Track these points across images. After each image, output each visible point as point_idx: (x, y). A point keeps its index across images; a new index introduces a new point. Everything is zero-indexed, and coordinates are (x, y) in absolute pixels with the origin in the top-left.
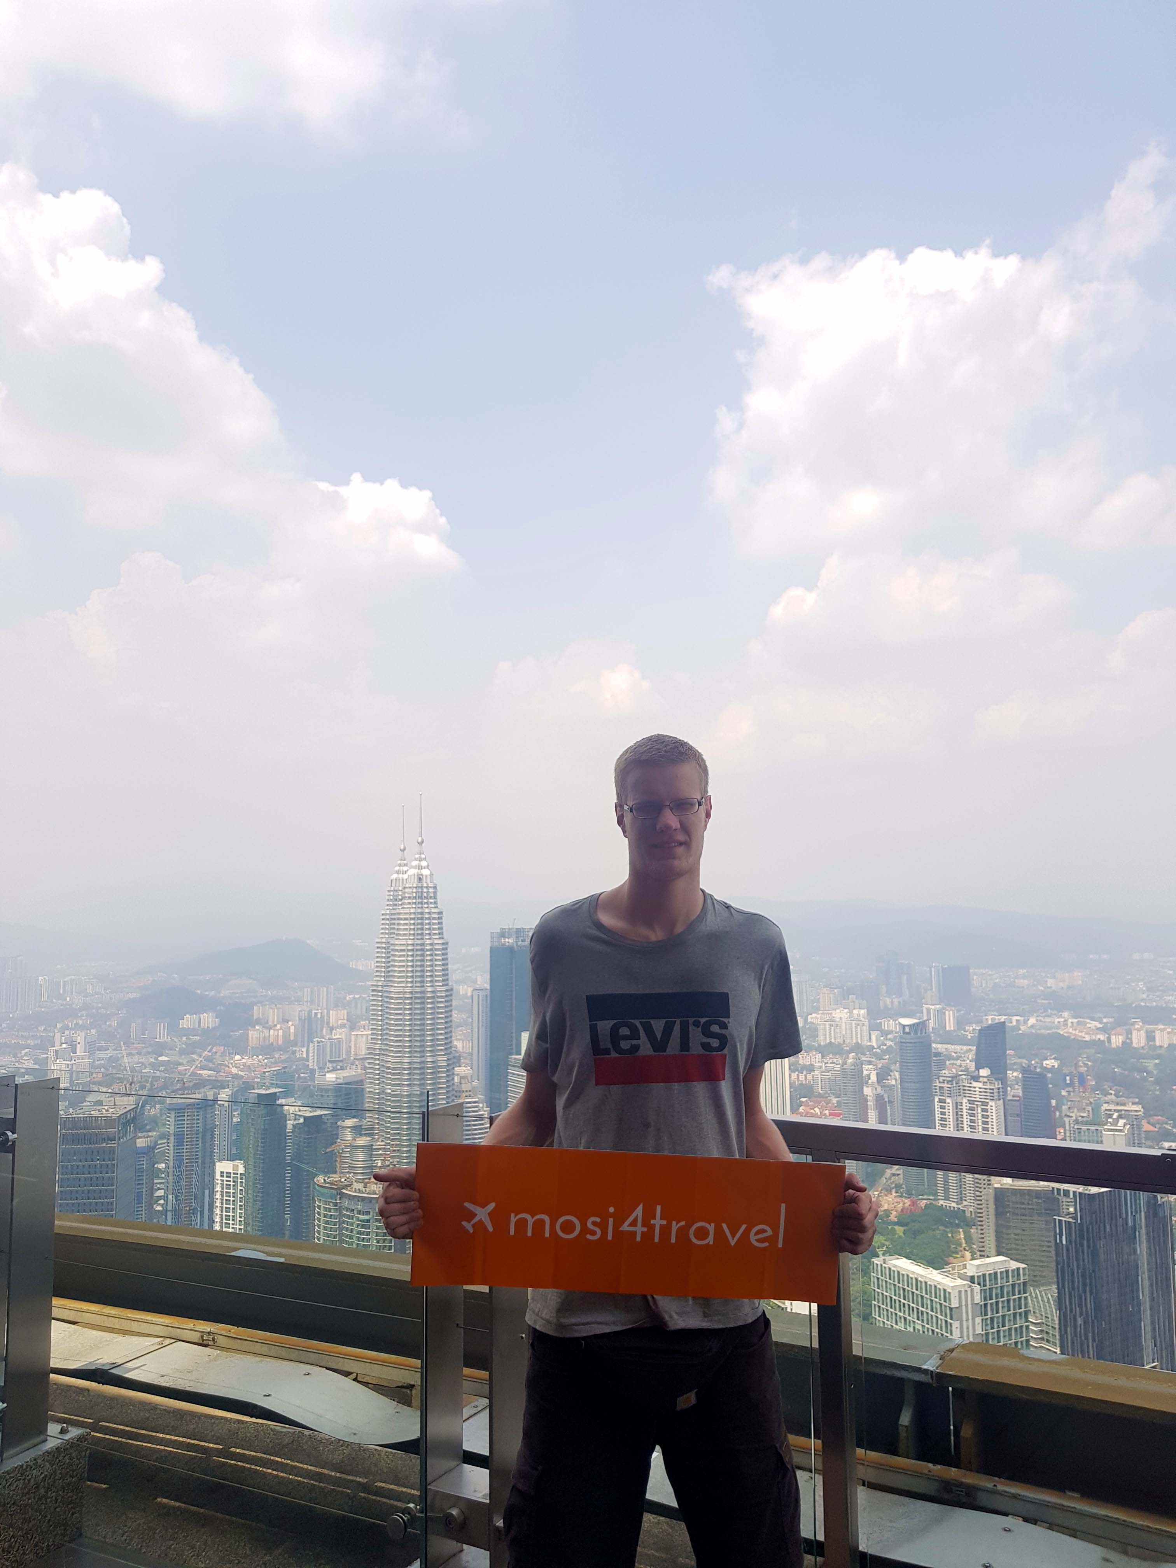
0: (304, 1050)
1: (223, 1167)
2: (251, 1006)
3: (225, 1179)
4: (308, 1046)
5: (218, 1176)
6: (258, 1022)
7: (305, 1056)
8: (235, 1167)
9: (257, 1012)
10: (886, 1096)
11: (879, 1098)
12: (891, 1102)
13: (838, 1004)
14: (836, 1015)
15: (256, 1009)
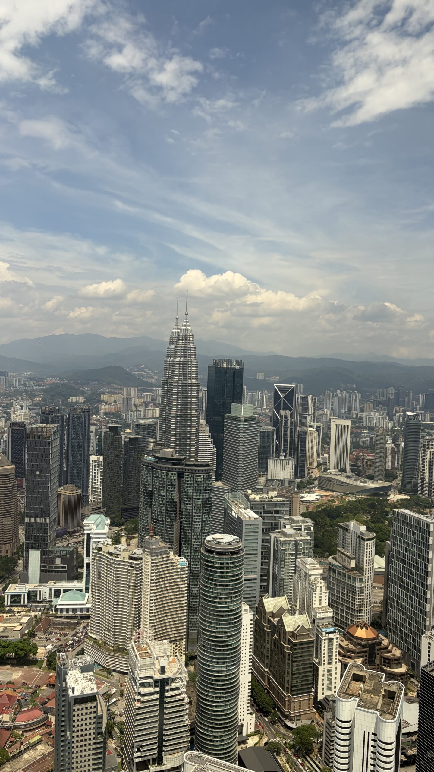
0: (124, 415)
1: (93, 458)
2: (100, 395)
3: (94, 463)
4: (126, 413)
5: (91, 462)
6: (103, 401)
7: (124, 418)
8: (99, 458)
9: (103, 397)
10: (396, 448)
11: (392, 449)
12: (398, 452)
13: (374, 408)
14: (373, 413)
15: (102, 396)
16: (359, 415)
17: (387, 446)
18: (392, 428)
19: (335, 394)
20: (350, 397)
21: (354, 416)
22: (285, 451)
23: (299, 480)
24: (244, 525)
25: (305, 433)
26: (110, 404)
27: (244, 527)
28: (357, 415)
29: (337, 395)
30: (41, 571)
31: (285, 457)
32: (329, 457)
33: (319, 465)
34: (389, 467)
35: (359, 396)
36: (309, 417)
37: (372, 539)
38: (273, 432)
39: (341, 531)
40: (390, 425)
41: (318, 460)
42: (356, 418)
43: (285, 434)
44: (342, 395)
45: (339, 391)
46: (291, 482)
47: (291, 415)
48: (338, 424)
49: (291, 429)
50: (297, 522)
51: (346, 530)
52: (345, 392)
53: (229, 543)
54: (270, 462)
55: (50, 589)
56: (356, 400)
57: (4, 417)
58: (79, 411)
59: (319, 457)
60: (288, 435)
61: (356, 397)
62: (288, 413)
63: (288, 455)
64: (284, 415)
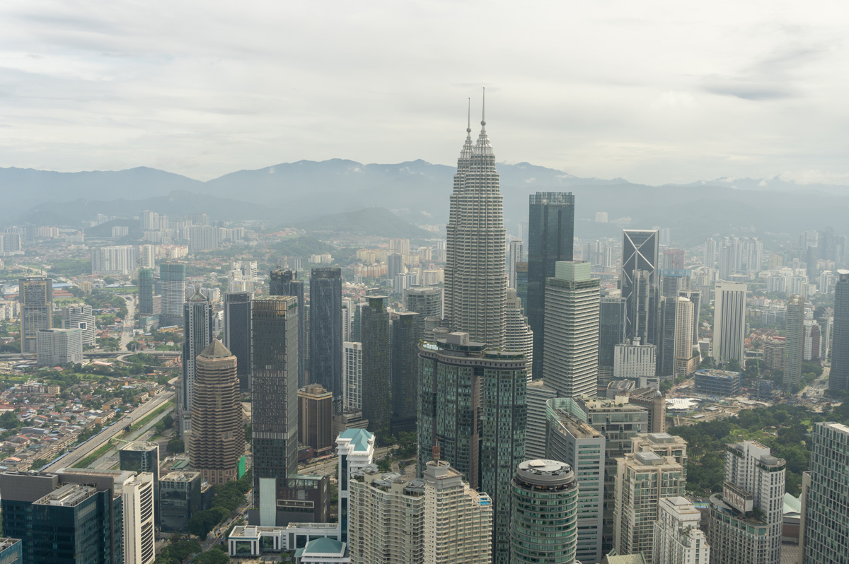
0: (392, 281)
1: (348, 344)
2: (354, 251)
3: (349, 353)
4: (394, 278)
5: (344, 350)
6: (360, 260)
7: (392, 284)
8: (355, 346)
9: (359, 254)
10: (820, 327)
11: (814, 328)
12: (824, 333)
13: (784, 264)
14: (783, 273)
15: (358, 252)
16: (760, 276)
17: (806, 323)
18: (814, 295)
19: (721, 243)
20: (745, 246)
21: (753, 277)
22: (641, 335)
23: (663, 378)
24: (577, 447)
25: (671, 305)
26: (371, 265)
27: (577, 450)
28: (757, 274)
29: (724, 244)
30: (278, 508)
31: (642, 343)
32: (712, 341)
33: (695, 354)
34: (808, 356)
35: (760, 245)
37: (780, 469)
38: (623, 305)
39: (730, 455)
40: (811, 291)
41: (693, 346)
42: (754, 281)
43: (642, 308)
44: (733, 245)
45: (727, 238)
46: (650, 381)
47: (651, 277)
48: (726, 290)
49: (651, 299)
50: (661, 441)
51: (738, 453)
52: (737, 239)
53: (554, 473)
54: (617, 349)
55: (291, 535)
56: (755, 252)
57: (218, 286)
58: (324, 276)
59: (695, 343)
60: (647, 309)
61: (755, 246)
62: (646, 274)
63: (646, 339)
64: (639, 277)
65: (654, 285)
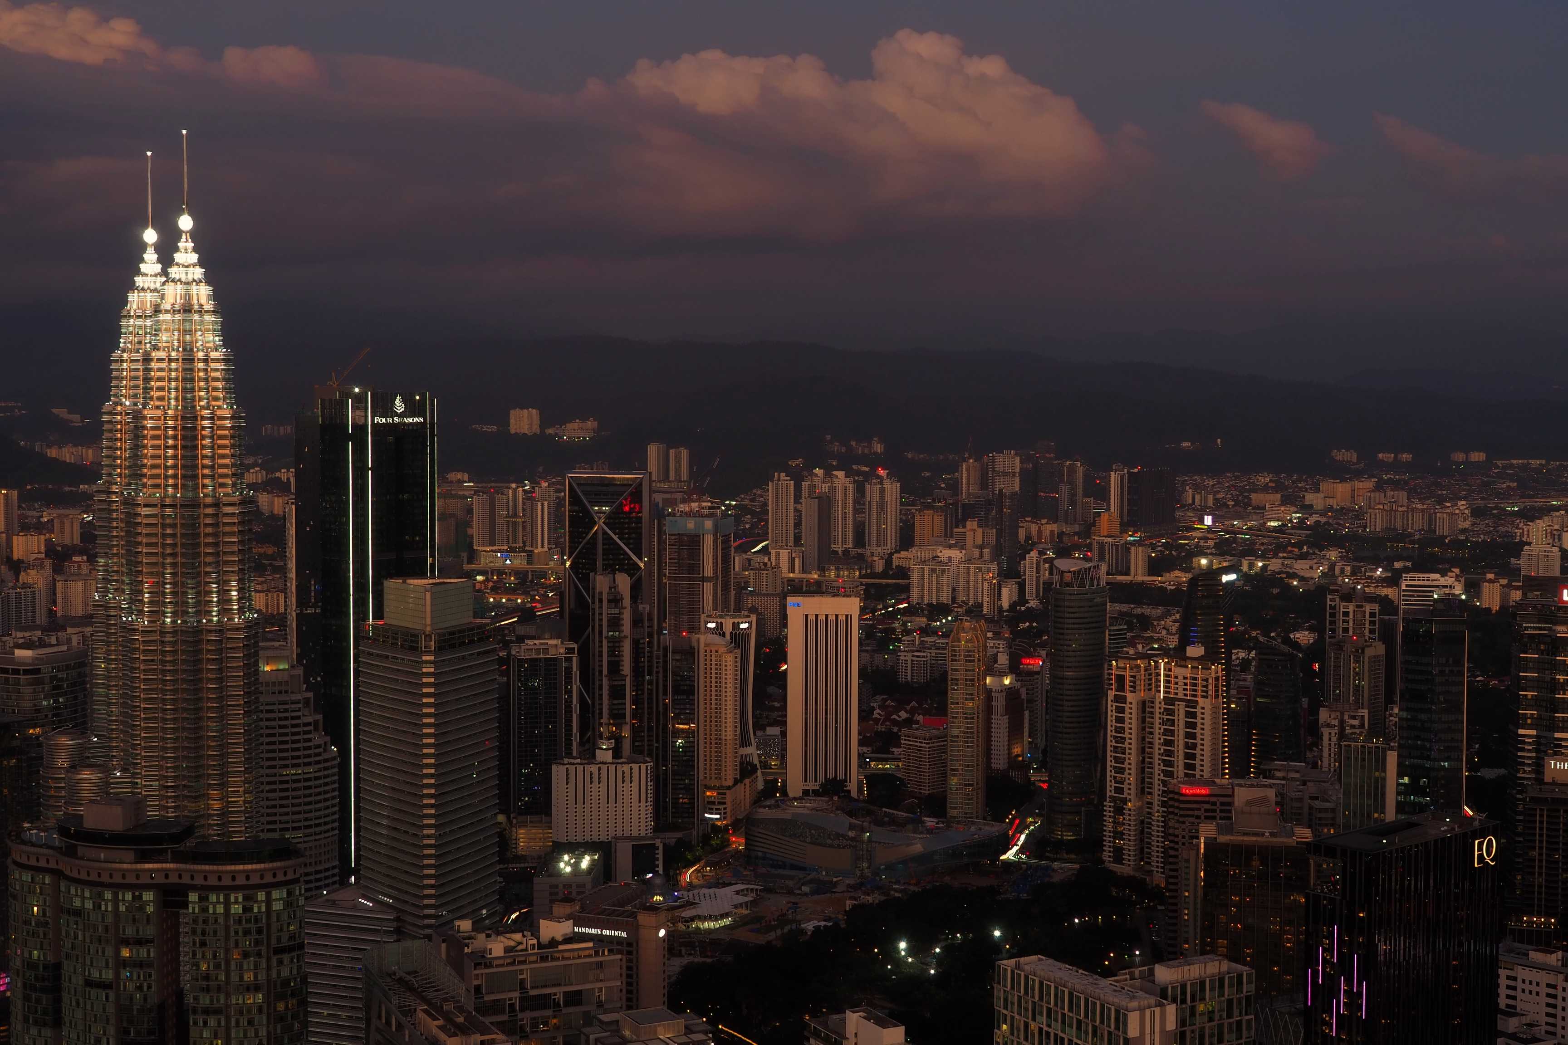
10: (1024, 689)
11: (1011, 694)
12: (1032, 706)
13: (948, 534)
14: (945, 554)
16: (894, 563)
18: (1013, 606)
19: (805, 484)
20: (860, 490)
21: (879, 566)
22: (615, 732)
23: (672, 837)
25: (690, 653)
28: (889, 562)
29: (812, 487)
31: (617, 753)
32: (784, 734)
33: (746, 770)
34: (1000, 762)
35: (892, 489)
36: (708, 587)
38: (569, 660)
40: (1007, 596)
41: (743, 751)
42: (884, 575)
43: (615, 667)
44: (833, 489)
45: (821, 473)
46: (641, 850)
47: (636, 588)
48: (811, 614)
49: (636, 643)
52: (840, 474)
54: (558, 772)
56: (882, 506)
59: (744, 742)
60: (626, 668)
61: (882, 491)
62: (623, 582)
63: (627, 746)
64: (605, 591)
65: (644, 608)
